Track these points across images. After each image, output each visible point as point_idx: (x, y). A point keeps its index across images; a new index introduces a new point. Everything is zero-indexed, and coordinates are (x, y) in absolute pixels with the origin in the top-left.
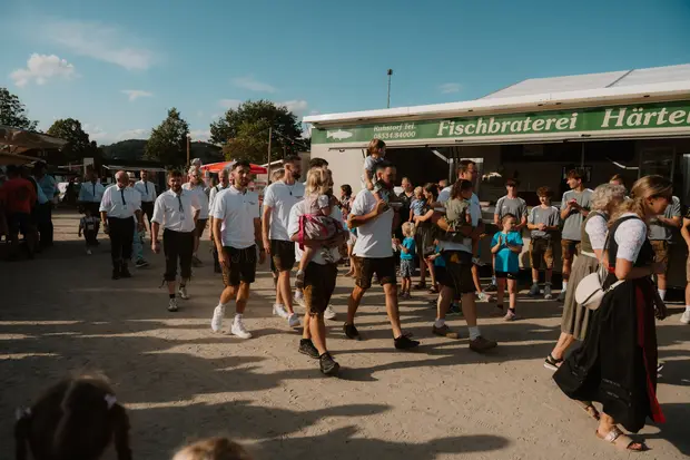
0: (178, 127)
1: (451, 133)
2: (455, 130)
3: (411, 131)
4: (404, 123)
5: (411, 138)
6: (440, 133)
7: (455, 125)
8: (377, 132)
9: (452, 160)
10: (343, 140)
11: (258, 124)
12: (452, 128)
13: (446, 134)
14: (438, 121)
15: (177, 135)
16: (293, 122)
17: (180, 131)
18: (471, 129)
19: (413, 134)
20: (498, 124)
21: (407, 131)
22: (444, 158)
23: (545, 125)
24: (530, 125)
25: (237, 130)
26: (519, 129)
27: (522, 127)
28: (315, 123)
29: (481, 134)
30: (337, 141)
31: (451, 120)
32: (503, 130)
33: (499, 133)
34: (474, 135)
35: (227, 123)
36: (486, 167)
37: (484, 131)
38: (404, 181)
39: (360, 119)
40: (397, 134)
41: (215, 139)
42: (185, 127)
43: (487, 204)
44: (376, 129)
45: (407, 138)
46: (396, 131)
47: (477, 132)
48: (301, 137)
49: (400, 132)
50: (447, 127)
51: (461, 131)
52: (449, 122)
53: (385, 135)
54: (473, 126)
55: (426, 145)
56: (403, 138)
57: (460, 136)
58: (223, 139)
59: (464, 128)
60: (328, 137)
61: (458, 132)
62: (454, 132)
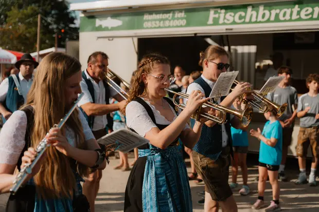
1: (221, 21)
2: (225, 18)
3: (182, 18)
4: (173, 11)
5: (181, 26)
6: (210, 21)
7: (225, 13)
8: (148, 21)
10: (113, 29)
12: (222, 16)
13: (216, 22)
14: (207, 9)
16: (66, 8)
19: (184, 22)
20: (267, 12)
21: (178, 19)
23: (312, 13)
24: (299, 13)
25: (6, 16)
26: (288, 17)
27: (291, 15)
28: (84, 11)
29: (250, 22)
30: (106, 29)
31: (222, 8)
32: (272, 18)
33: (268, 21)
34: (244, 23)
36: (259, 56)
37: (254, 19)
39: (130, 8)
40: (167, 23)
44: (146, 17)
45: (177, 26)
46: (166, 19)
47: (247, 20)
48: (75, 24)
49: (170, 20)
50: (217, 16)
51: (231, 19)
52: (219, 11)
53: (156, 24)
54: (243, 14)
55: (195, 34)
56: (173, 27)
57: (230, 24)
59: (234, 17)
60: (97, 25)
61: (228, 20)
62: (224, 20)
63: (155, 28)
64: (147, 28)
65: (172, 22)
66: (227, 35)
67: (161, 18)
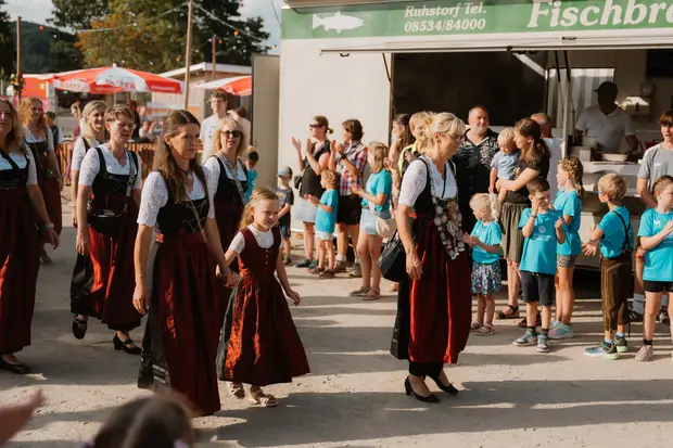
1: (554, 23)
2: (561, 17)
3: (478, 17)
4: (462, 3)
5: (477, 31)
6: (533, 23)
7: (562, 8)
8: (409, 19)
9: (553, 72)
10: (345, 33)
12: (556, 12)
18: (591, 16)
19: (481, 23)
21: (471, 17)
22: (537, 68)
29: (610, 26)
30: (333, 33)
33: (645, 24)
34: (598, 27)
40: (449, 24)
41: (62, 18)
43: (621, 158)
44: (410, 12)
45: (469, 31)
46: (449, 17)
48: (239, 15)
49: (455, 20)
53: (428, 26)
55: (509, 48)
56: (461, 32)
57: (571, 28)
58: (79, 19)
59: (578, 15)
60: (314, 26)
61: (567, 21)
62: (559, 21)
63: (425, 33)
64: (411, 33)
65: (459, 21)
66: (565, 52)
67: (438, 14)
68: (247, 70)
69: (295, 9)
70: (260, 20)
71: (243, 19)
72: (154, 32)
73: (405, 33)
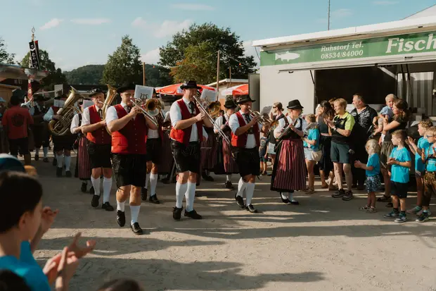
0: (131, 53)
1: (400, 50)
2: (404, 47)
3: (359, 49)
4: (351, 42)
5: (359, 56)
6: (389, 50)
7: (405, 42)
10: (291, 62)
11: (202, 45)
12: (401, 44)
13: (394, 51)
14: (387, 39)
15: (130, 59)
17: (133, 56)
18: (421, 45)
19: (361, 52)
21: (355, 49)
22: (391, 74)
25: (183, 52)
28: (264, 47)
29: (431, 50)
30: (285, 62)
31: (400, 37)
34: (425, 50)
35: (174, 47)
37: (435, 47)
38: (356, 98)
39: (308, 41)
40: (344, 54)
41: (164, 62)
42: (137, 52)
44: (323, 49)
45: (354, 57)
46: (344, 50)
47: (428, 47)
49: (347, 52)
50: (396, 45)
51: (411, 47)
52: (398, 39)
53: (333, 55)
54: (424, 42)
55: (376, 64)
56: (350, 57)
57: (410, 52)
58: (171, 61)
59: (413, 45)
60: (276, 58)
61: (407, 48)
62: (403, 49)
63: (332, 59)
64: (325, 60)
65: (349, 52)
66: (407, 65)
67: (338, 49)
68: (246, 81)
69: (267, 52)
70: (252, 57)
71: (244, 57)
72: (204, 66)
73: (321, 60)
